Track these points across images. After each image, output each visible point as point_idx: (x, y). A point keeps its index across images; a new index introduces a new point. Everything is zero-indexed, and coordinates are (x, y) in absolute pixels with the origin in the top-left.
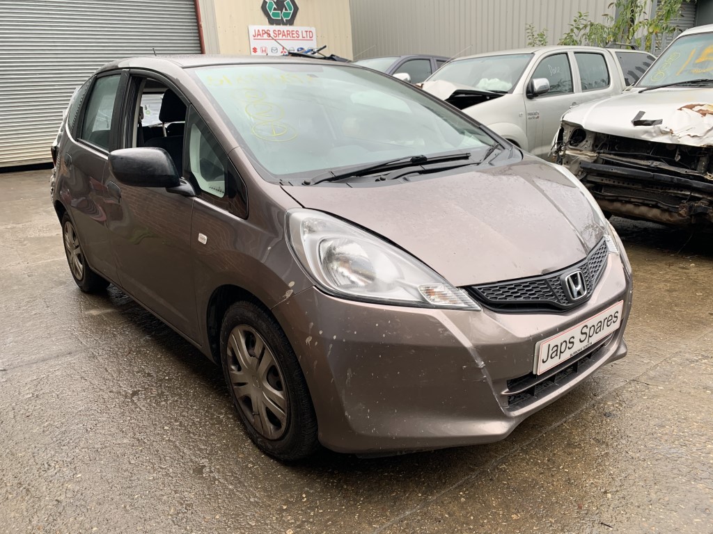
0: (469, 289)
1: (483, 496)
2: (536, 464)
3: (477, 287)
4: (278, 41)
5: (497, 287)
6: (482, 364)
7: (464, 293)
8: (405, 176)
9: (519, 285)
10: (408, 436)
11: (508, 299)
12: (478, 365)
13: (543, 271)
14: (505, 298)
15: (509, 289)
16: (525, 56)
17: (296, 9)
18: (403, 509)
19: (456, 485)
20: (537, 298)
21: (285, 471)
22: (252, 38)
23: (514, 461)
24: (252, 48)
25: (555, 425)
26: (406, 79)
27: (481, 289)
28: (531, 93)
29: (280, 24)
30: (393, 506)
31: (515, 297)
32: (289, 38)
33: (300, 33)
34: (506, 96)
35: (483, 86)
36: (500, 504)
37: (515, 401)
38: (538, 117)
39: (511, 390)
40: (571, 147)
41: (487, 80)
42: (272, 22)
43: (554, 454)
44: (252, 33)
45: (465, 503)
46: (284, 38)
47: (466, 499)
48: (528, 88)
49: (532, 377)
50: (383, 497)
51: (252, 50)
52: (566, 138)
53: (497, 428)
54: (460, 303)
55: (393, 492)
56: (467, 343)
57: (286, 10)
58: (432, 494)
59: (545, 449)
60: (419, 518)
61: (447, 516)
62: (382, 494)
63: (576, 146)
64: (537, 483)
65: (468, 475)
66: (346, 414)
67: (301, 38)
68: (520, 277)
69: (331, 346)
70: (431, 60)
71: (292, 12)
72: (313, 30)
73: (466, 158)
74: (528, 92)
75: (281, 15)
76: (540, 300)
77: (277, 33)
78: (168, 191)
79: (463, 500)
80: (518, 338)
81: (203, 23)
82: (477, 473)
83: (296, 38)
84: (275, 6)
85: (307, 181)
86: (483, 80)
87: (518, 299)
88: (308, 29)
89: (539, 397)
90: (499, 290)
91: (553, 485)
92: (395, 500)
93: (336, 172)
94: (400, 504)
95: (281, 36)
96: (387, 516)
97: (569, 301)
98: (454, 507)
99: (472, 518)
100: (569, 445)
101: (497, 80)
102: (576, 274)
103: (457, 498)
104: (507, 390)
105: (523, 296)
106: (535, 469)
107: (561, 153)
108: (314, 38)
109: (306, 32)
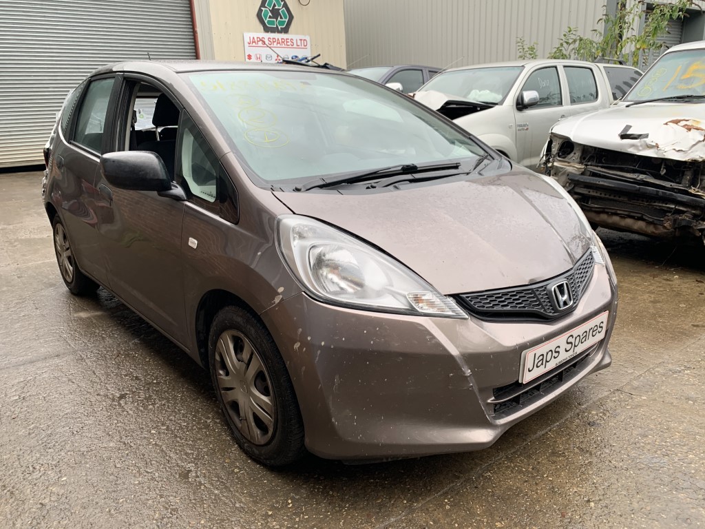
0: (457, 297)
1: (468, 503)
2: (520, 472)
3: (464, 296)
4: (273, 49)
5: (484, 295)
6: (468, 372)
7: (452, 301)
8: (396, 184)
9: (506, 294)
10: (394, 443)
11: (495, 308)
12: (464, 373)
13: (531, 280)
14: (492, 307)
15: (496, 298)
16: (516, 68)
17: (291, 17)
18: (388, 516)
19: (441, 492)
20: (524, 307)
21: (271, 476)
22: (246, 45)
23: (499, 468)
24: (247, 55)
25: (540, 433)
26: (399, 89)
27: (468, 297)
28: (521, 105)
29: (275, 32)
30: (378, 513)
31: (503, 306)
32: (283, 46)
33: (295, 41)
34: (497, 107)
35: (474, 97)
36: (484, 512)
37: (501, 410)
38: (527, 129)
39: (497, 398)
40: (559, 159)
41: (478, 91)
42: (267, 29)
43: (539, 463)
44: (247, 40)
45: (450, 510)
46: (279, 45)
47: (451, 506)
48: (518, 100)
49: (518, 385)
50: (368, 504)
51: (247, 57)
52: (555, 150)
53: (482, 436)
54: (447, 311)
55: (378, 499)
56: (454, 351)
57: (281, 18)
58: (417, 501)
59: (529, 457)
60: (404, 525)
61: (431, 523)
62: (367, 500)
63: (563, 158)
64: (521, 491)
65: (453, 482)
66: (333, 420)
67: (295, 46)
68: (508, 286)
69: (319, 352)
70: (424, 71)
71: (287, 20)
72: (308, 38)
73: (456, 167)
74: (518, 104)
75: (276, 23)
76: (526, 309)
77: (272, 40)
78: (159, 195)
79: (448, 507)
80: (505, 347)
81: (198, 30)
82: (462, 480)
83: (291, 46)
84: (270, 14)
85: (299, 187)
86: (474, 91)
87: (505, 308)
88: (303, 37)
89: (525, 406)
90: (486, 299)
91: (537, 493)
92: (381, 506)
93: (327, 179)
94: (386, 511)
95: (275, 44)
96: (372, 522)
97: (556, 311)
98: (438, 514)
99: (456, 525)
100: (554, 453)
101: (488, 91)
102: (562, 285)
103: (442, 506)
104: (493, 398)
105: (510, 305)
106: (519, 477)
107: (550, 165)
108: (309, 46)
109: (301, 40)
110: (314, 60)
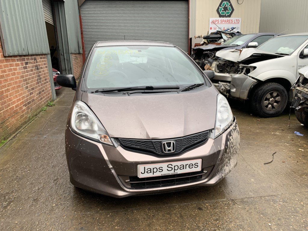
0: (117, 139)
1: (116, 217)
3: (120, 139)
5: (129, 140)
6: (111, 166)
9: (139, 141)
11: (132, 146)
12: (109, 167)
13: (152, 138)
17: (233, 10)
19: (113, 211)
22: (210, 23)
23: (141, 211)
24: (210, 27)
26: (256, 45)
27: (122, 140)
28: (302, 56)
29: (224, 17)
31: (136, 146)
32: (228, 23)
33: (233, 21)
34: (286, 57)
36: (117, 222)
37: (133, 186)
42: (220, 16)
44: (211, 21)
46: (225, 23)
47: (110, 216)
48: (301, 53)
50: (88, 206)
51: (210, 28)
52: (301, 81)
53: (121, 193)
54: (110, 143)
55: (93, 205)
56: (106, 158)
57: (228, 11)
58: (102, 211)
60: (90, 216)
61: (98, 218)
63: (304, 85)
64: (138, 221)
65: (121, 209)
67: (233, 23)
68: (141, 138)
69: (68, 148)
71: (231, 12)
72: (240, 19)
73: (177, 88)
74: (300, 55)
75: (225, 13)
76: (147, 149)
77: (222, 21)
80: (129, 161)
81: (190, 18)
83: (231, 23)
84: (223, 9)
85: (93, 92)
87: (136, 147)
88: (237, 19)
90: (129, 142)
91: (143, 223)
94: (90, 210)
95: (224, 22)
96: (82, 211)
97: (163, 152)
98: (103, 217)
102: (171, 143)
103: (107, 215)
104: (129, 180)
105: (139, 146)
106: (144, 216)
108: (240, 23)
109: (236, 20)
110: (233, 30)
